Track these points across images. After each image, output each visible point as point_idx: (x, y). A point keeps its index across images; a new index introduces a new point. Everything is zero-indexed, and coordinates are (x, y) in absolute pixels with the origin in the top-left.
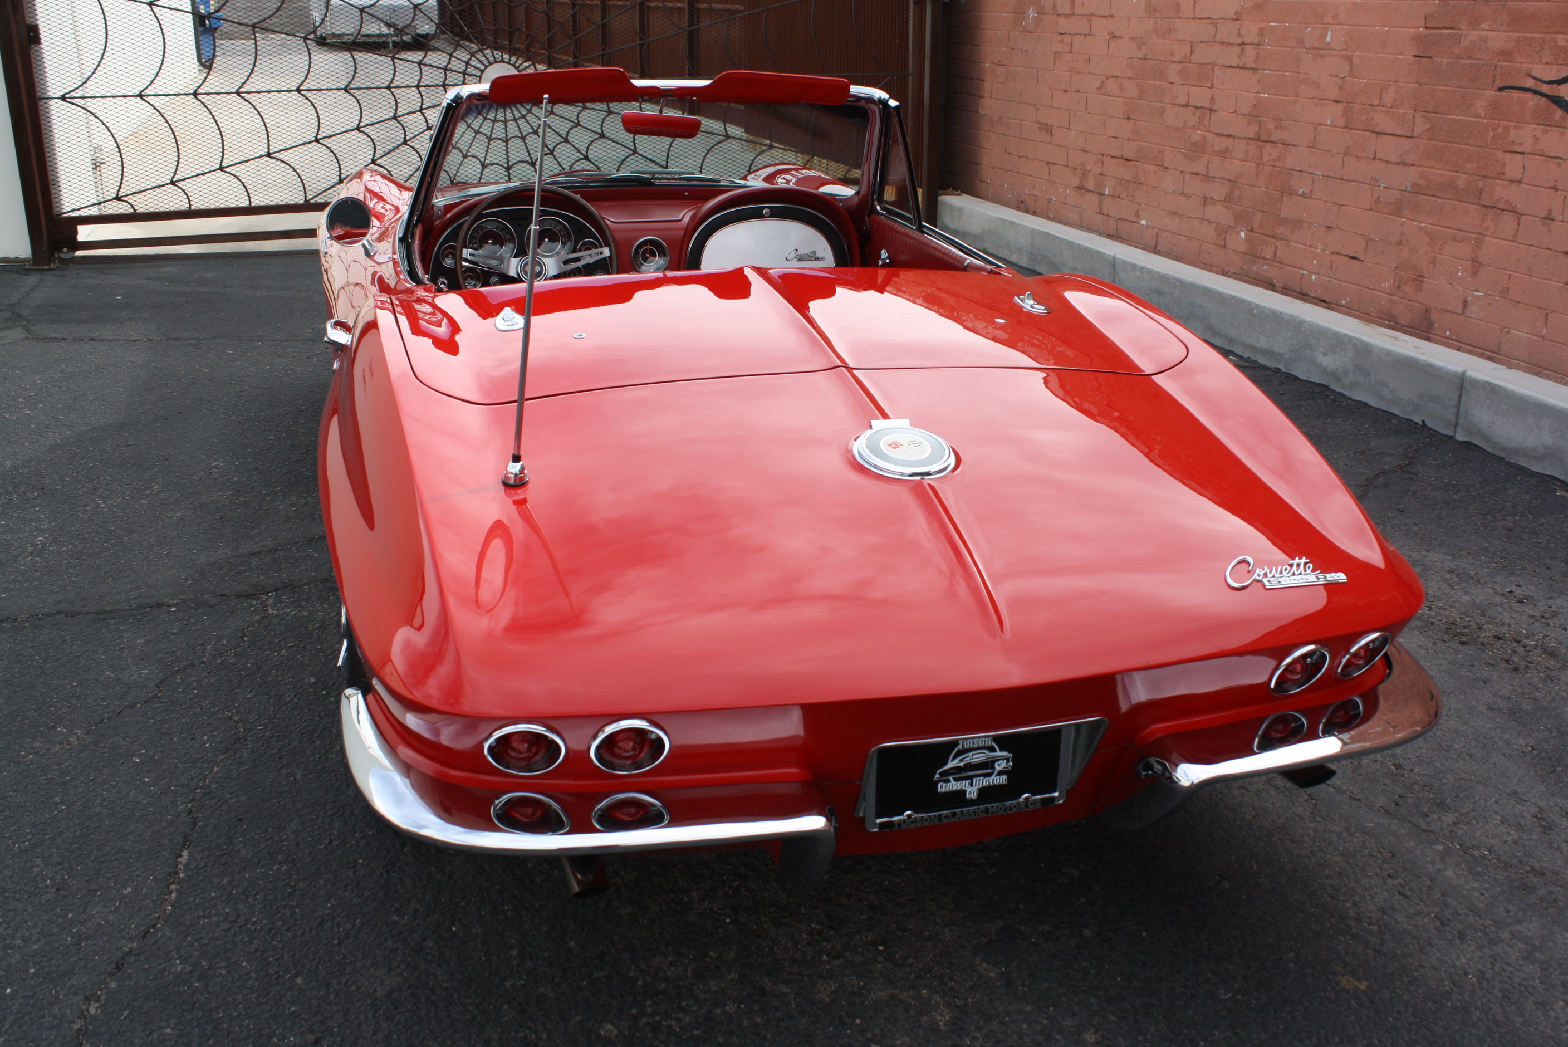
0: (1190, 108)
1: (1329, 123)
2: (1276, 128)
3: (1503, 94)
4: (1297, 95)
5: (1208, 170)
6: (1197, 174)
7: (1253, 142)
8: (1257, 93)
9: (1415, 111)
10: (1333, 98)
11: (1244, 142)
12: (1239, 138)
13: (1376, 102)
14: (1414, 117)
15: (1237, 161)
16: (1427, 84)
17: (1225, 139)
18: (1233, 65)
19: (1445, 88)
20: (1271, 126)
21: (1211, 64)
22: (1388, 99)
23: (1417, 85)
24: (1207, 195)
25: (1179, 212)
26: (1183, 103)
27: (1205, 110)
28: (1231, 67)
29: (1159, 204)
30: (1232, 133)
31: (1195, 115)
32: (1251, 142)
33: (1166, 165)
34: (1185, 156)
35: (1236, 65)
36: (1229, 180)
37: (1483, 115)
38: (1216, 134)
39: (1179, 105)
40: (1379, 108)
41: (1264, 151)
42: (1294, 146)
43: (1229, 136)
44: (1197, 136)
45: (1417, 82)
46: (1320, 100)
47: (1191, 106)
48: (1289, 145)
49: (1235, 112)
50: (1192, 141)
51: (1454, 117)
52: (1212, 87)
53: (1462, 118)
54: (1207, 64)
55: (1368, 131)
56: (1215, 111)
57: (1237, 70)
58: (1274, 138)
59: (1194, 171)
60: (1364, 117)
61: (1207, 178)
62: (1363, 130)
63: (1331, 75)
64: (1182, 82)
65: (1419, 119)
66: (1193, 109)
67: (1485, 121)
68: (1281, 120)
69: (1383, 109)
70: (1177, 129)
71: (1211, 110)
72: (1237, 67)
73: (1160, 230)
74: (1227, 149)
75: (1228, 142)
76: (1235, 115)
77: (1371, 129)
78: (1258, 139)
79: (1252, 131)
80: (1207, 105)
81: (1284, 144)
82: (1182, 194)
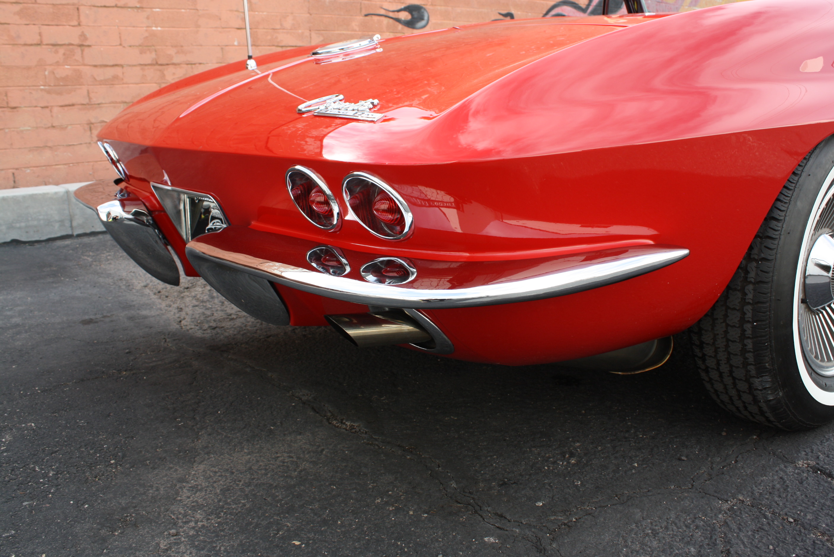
0: (44, 47)
1: (236, 43)
2: (178, 53)
3: (368, 18)
4: (198, 26)
5: (90, 99)
6: (73, 105)
7: (149, 67)
8: (147, 27)
9: (310, 31)
10: (237, 27)
11: (138, 68)
12: (130, 66)
13: (278, 27)
14: (310, 34)
15: (131, 85)
16: (316, 14)
17: (108, 69)
18: (107, 5)
19: (330, 16)
20: (171, 51)
21: (74, 4)
22: (288, 23)
23: (308, 15)
24: (93, 121)
25: (50, 144)
26: (35, 42)
27: (71, 47)
28: (105, 6)
29: (12, 144)
30: (119, 62)
31: (56, 52)
32: (146, 67)
33: (12, 104)
34: (49, 92)
35: (114, 4)
36: (125, 102)
37: (357, 29)
38: (95, 66)
39: (25, 45)
40: (281, 31)
41: (165, 72)
42: (200, 64)
43: (113, 66)
44: (66, 70)
45: (309, 13)
46: (223, 28)
47: (47, 45)
48: (195, 64)
49: (121, 45)
50: (58, 76)
51: (339, 32)
52: (79, 25)
53: (344, 32)
54: (68, 4)
55: (273, 46)
56: (89, 46)
57: (115, 9)
58: (175, 61)
59: (67, 103)
60: (269, 37)
61: (89, 105)
62: (269, 46)
63: (231, 11)
64: (27, 23)
65: (314, 35)
66: (51, 47)
67: (360, 33)
68: (182, 46)
69: (285, 31)
70: (28, 68)
71: (81, 46)
72: (116, 6)
73: (17, 169)
74: (115, 77)
75: (118, 71)
76: (121, 47)
77: (276, 44)
78: (157, 64)
79: (148, 58)
80: (76, 41)
81: (187, 64)
82: (53, 127)
